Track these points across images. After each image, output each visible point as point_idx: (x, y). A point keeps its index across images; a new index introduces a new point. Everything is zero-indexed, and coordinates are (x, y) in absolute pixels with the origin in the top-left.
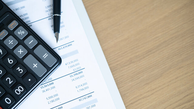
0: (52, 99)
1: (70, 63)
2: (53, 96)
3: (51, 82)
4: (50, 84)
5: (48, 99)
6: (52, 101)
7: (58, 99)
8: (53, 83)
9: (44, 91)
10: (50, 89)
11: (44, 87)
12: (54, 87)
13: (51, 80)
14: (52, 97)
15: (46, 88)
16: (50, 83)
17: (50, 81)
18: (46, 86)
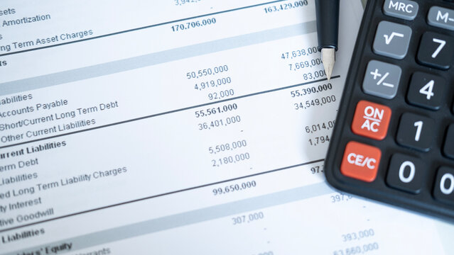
0: (226, 154)
1: (298, 53)
2: (231, 147)
3: (231, 103)
4: (226, 108)
5: (215, 150)
6: (227, 160)
7: (246, 156)
8: (235, 106)
9: (204, 126)
10: (225, 122)
11: (206, 112)
12: (237, 119)
13: (230, 97)
14: (227, 147)
15: (213, 117)
16: (227, 103)
17: (226, 98)
18: (213, 112)
